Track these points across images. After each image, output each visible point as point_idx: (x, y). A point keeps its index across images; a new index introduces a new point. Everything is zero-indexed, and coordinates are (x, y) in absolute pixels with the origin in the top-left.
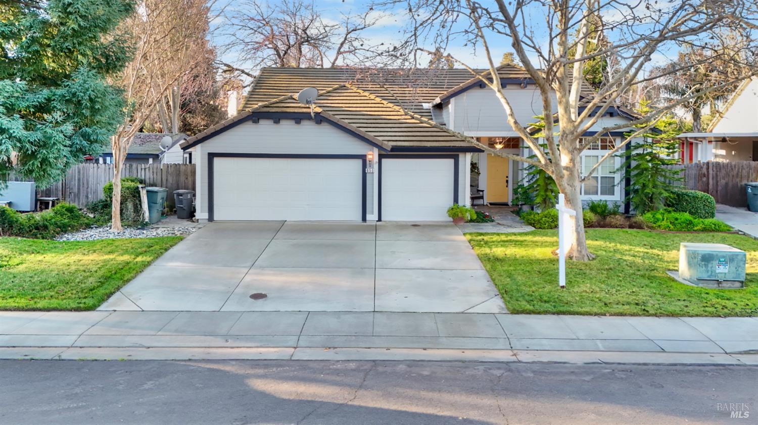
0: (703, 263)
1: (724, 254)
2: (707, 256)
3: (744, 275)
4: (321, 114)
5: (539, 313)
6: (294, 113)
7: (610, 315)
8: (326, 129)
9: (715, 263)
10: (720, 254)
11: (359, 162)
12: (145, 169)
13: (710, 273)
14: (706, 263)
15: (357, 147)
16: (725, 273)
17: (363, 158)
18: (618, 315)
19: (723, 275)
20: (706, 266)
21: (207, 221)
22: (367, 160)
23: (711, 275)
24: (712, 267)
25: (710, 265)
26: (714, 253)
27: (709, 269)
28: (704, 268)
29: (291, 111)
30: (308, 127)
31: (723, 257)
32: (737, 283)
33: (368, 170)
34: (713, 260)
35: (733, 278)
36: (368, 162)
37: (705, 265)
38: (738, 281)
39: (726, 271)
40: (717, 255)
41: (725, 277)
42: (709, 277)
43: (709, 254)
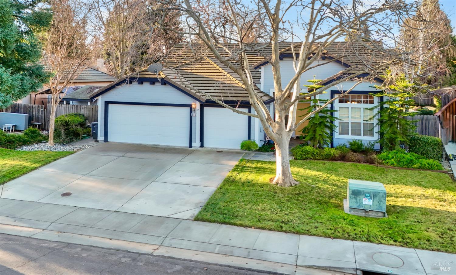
0: (353, 196)
1: (369, 191)
2: (356, 192)
3: (385, 207)
4: (164, 79)
5: (210, 222)
6: (149, 78)
7: (255, 228)
8: (168, 88)
9: (362, 197)
10: (366, 191)
11: (188, 109)
12: (84, 108)
13: (358, 204)
14: (356, 197)
15: (186, 100)
16: (370, 205)
17: (190, 106)
18: (260, 229)
19: (369, 207)
20: (356, 199)
21: (103, 142)
22: (193, 108)
23: (359, 205)
24: (360, 200)
25: (358, 198)
26: (361, 189)
27: (358, 201)
28: (354, 200)
29: (148, 77)
30: (158, 87)
31: (368, 193)
32: (380, 213)
33: (193, 114)
34: (360, 195)
35: (376, 209)
36: (193, 110)
37: (354, 197)
38: (381, 212)
39: (371, 204)
40: (363, 192)
41: (370, 208)
42: (357, 206)
43: (358, 190)
